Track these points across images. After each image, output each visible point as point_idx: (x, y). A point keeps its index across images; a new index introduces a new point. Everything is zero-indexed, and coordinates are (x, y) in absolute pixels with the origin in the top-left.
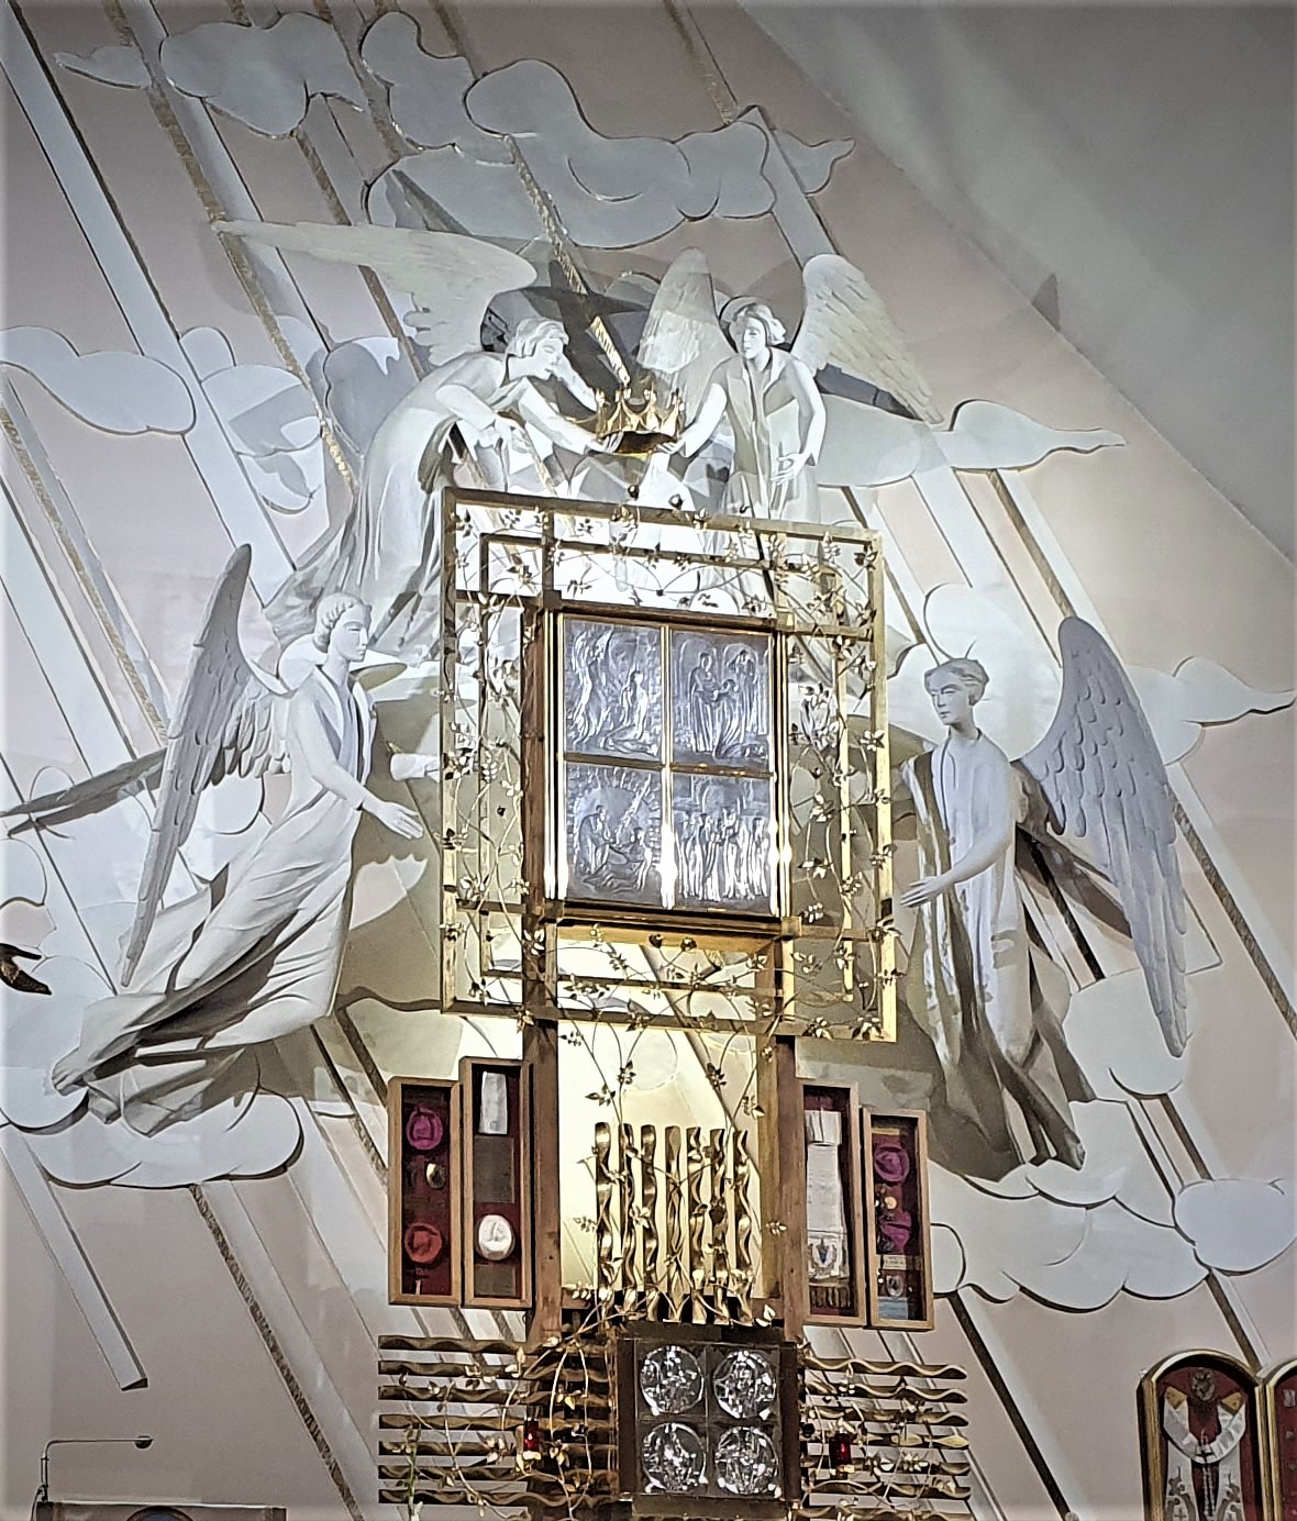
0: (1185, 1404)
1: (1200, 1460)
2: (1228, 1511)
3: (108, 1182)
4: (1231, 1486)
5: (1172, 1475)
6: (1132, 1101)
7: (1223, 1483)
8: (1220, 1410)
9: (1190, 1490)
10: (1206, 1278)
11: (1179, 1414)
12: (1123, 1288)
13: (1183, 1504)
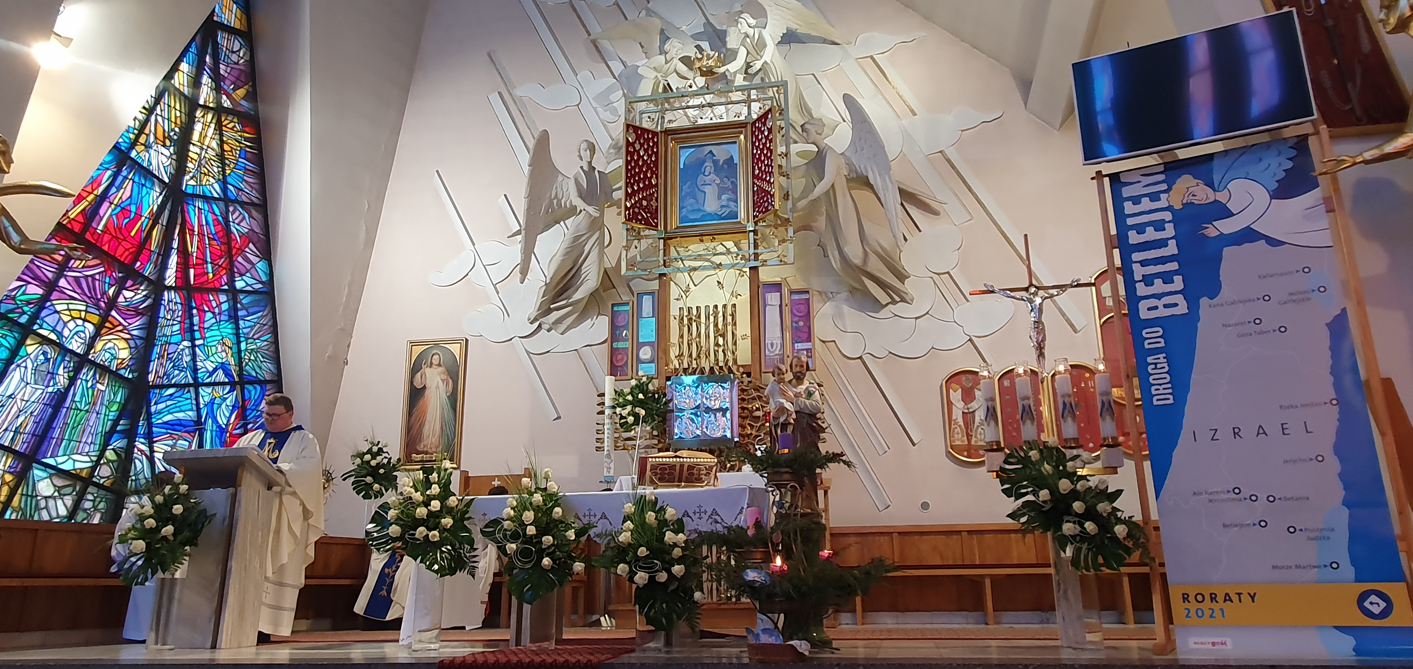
0: (960, 390)
1: (966, 411)
2: (980, 430)
3: (548, 352)
4: (981, 420)
5: (954, 418)
6: (935, 276)
7: (977, 419)
8: (976, 390)
9: (961, 423)
10: (969, 340)
11: (956, 396)
12: (933, 348)
13: (959, 429)
